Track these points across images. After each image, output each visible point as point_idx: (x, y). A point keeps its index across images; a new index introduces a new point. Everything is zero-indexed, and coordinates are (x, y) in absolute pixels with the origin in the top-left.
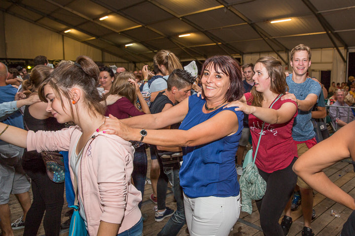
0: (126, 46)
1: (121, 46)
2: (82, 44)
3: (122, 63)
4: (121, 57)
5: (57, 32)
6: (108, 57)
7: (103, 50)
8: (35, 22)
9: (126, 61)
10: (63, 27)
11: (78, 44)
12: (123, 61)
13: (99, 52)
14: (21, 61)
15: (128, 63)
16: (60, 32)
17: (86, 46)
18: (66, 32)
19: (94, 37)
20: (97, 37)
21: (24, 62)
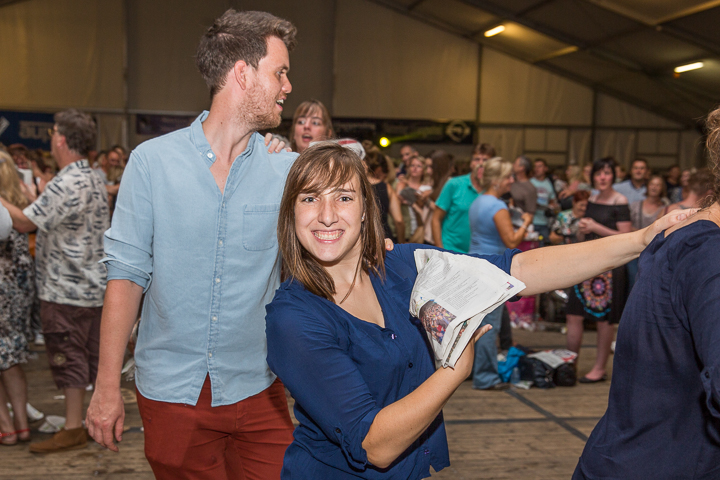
0: (680, 69)
1: (661, 72)
2: (536, 71)
3: (658, 130)
4: (656, 110)
5: (465, 36)
6: (614, 111)
7: (598, 88)
8: (411, 8)
9: (673, 125)
10: (484, 18)
11: (523, 70)
12: (663, 122)
13: (584, 94)
14: (365, 126)
15: (679, 131)
16: (473, 36)
17: (546, 75)
18: (490, 33)
19: (571, 44)
20: (585, 45)
21: (373, 127)
